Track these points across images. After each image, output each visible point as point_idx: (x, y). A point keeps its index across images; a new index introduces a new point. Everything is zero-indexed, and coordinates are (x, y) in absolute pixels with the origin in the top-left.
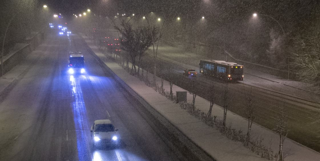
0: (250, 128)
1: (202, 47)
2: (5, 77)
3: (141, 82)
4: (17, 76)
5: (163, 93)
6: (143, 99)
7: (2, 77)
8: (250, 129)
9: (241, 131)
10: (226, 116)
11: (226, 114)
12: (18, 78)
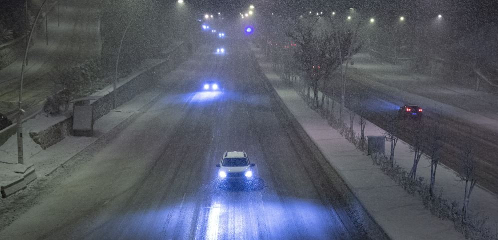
0: (467, 199)
1: (440, 65)
2: (119, 110)
3: (322, 120)
4: (138, 109)
5: (352, 139)
6: (317, 147)
7: (114, 110)
8: (468, 201)
9: (457, 203)
10: (434, 178)
11: (434, 174)
12: (138, 112)
